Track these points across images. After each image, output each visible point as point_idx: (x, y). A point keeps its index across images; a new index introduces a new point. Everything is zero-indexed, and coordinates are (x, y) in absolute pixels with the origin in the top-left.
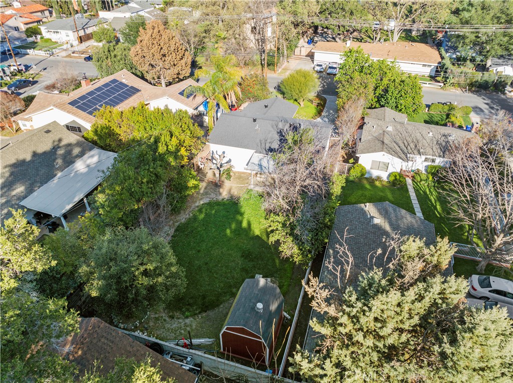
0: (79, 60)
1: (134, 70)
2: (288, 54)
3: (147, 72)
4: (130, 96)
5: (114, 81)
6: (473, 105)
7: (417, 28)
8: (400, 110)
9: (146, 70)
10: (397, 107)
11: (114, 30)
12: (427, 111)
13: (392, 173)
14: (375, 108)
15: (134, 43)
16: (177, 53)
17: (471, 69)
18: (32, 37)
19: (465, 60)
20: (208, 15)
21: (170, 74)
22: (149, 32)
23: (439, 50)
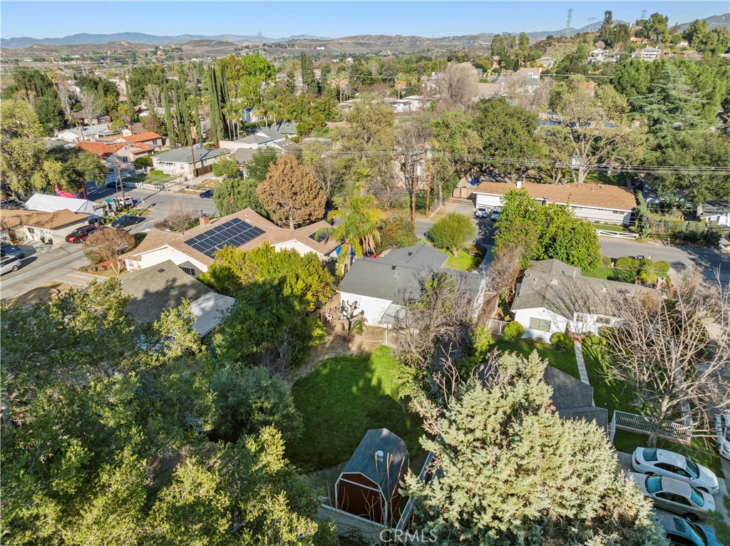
0: (194, 196)
1: (258, 209)
2: (444, 196)
3: (274, 212)
4: (253, 237)
5: (236, 220)
6: (674, 260)
7: (613, 167)
8: (573, 263)
9: (274, 209)
10: (568, 259)
11: (238, 163)
12: (612, 266)
13: (555, 334)
14: (543, 259)
15: (262, 178)
16: (311, 192)
17: (679, 218)
18: (141, 168)
19: (669, 206)
20: (350, 149)
21: (300, 214)
22: (281, 168)
23: (635, 193)
